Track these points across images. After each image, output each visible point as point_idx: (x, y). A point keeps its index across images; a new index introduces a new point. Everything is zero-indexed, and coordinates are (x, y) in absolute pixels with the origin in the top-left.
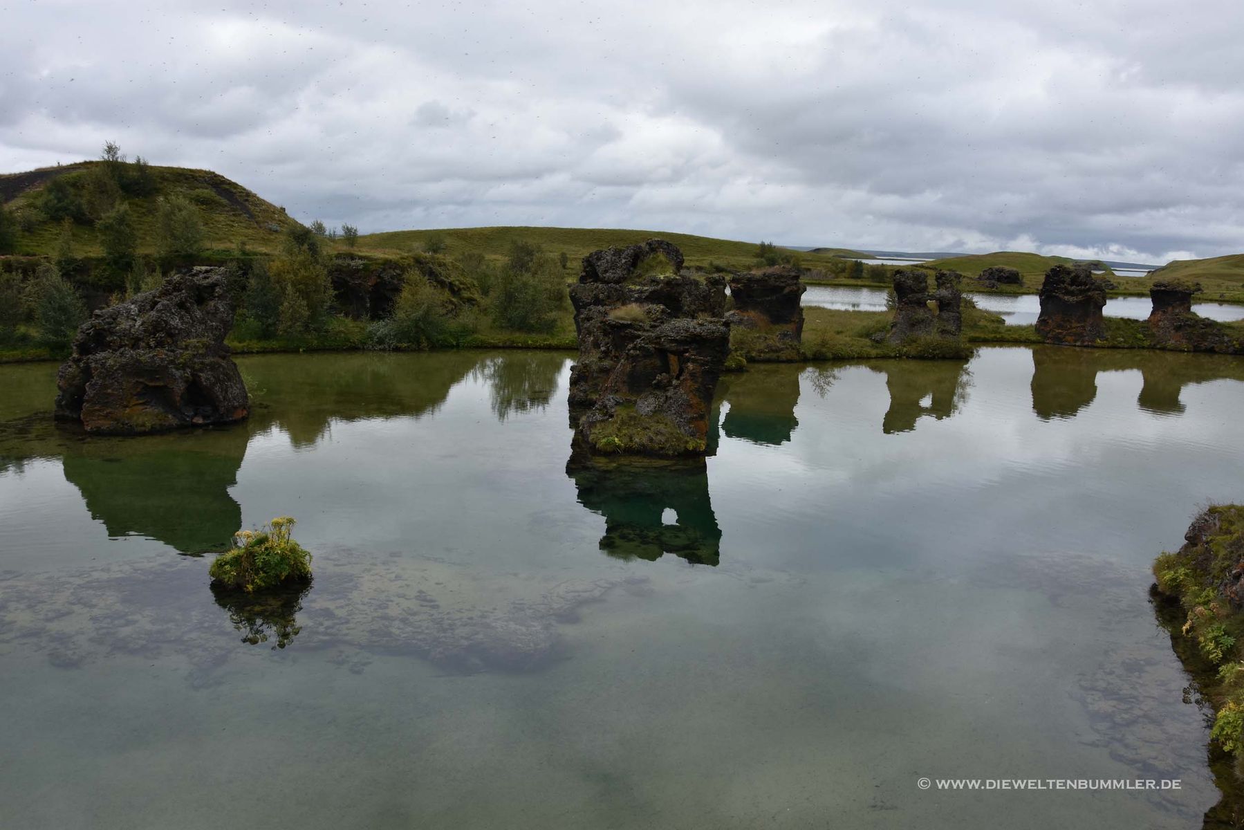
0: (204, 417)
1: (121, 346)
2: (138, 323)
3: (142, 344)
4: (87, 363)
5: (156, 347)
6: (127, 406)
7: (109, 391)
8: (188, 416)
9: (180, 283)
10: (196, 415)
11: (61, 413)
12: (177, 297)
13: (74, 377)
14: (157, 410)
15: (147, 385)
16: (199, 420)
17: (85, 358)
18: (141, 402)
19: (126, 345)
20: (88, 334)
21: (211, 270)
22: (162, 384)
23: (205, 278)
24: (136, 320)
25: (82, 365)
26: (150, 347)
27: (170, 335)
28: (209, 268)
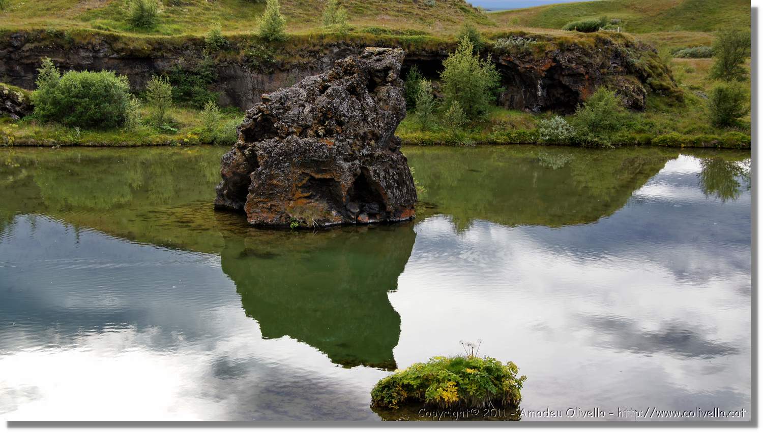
0: (371, 216)
1: (288, 134)
2: (307, 109)
3: (310, 132)
4: (253, 152)
5: (325, 136)
6: (290, 200)
7: (275, 182)
8: (353, 213)
9: (352, 66)
10: (361, 212)
11: (221, 203)
12: (348, 81)
13: (238, 165)
14: (323, 205)
15: (312, 178)
16: (364, 218)
17: (250, 145)
18: (306, 195)
19: (293, 133)
20: (255, 120)
21: (385, 51)
22: (328, 177)
23: (378, 60)
24: (304, 107)
25: (247, 152)
26: (318, 136)
27: (340, 124)
28: (381, 49)
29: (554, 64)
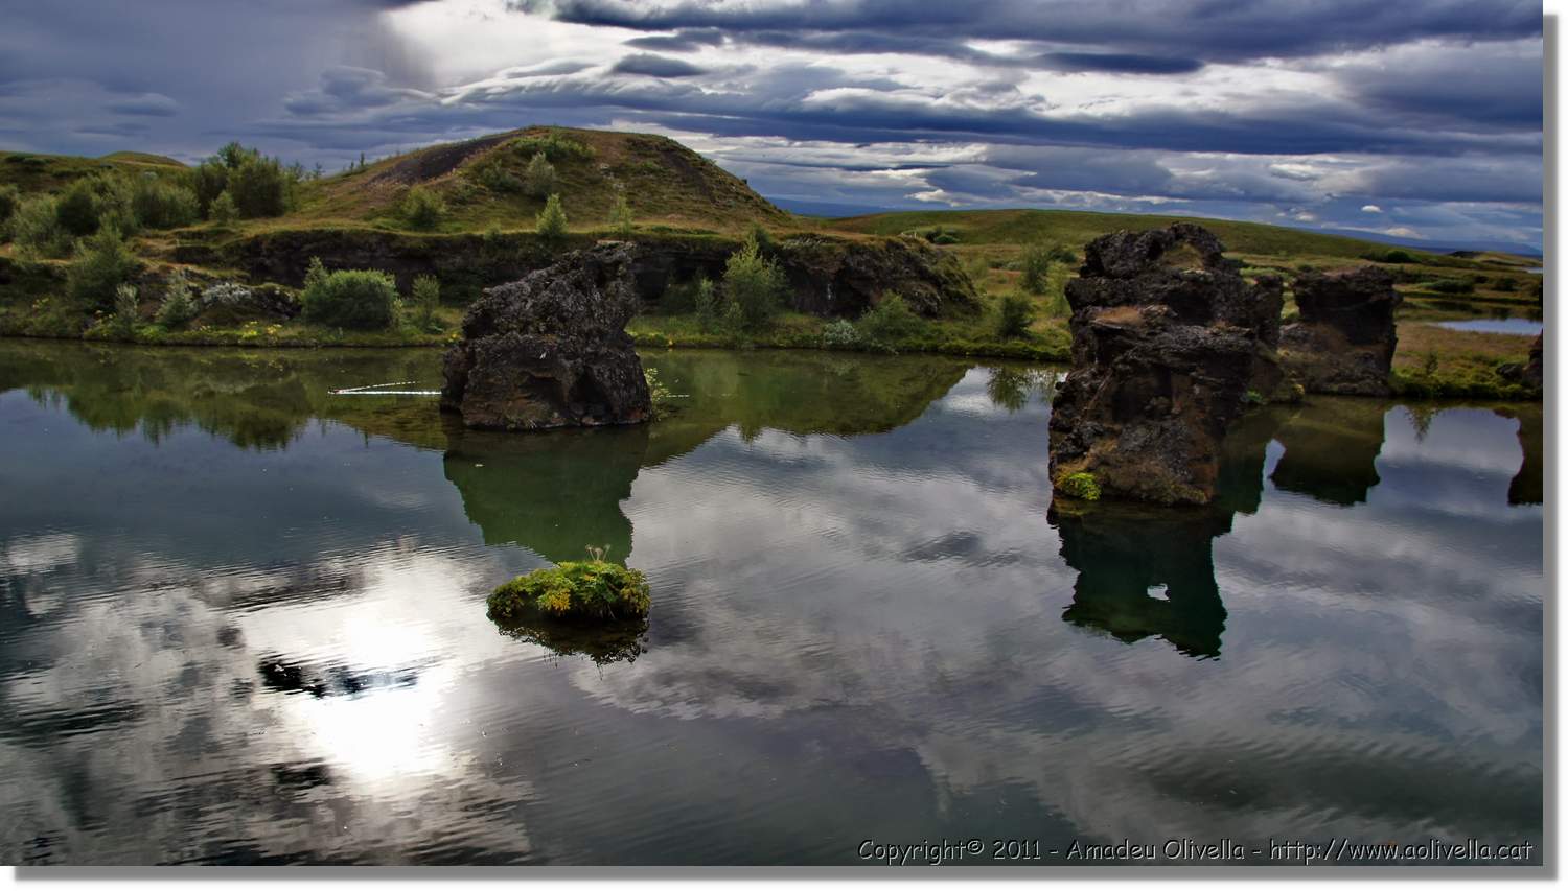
0: (596, 418)
1: (508, 331)
2: (528, 305)
3: (531, 328)
4: (473, 349)
5: (546, 332)
6: (508, 400)
7: (492, 380)
8: (577, 415)
9: (578, 259)
10: (586, 414)
11: (447, 403)
12: (573, 275)
13: (459, 363)
14: (543, 406)
15: (533, 377)
16: (589, 421)
17: (471, 342)
18: (526, 395)
19: (513, 329)
20: (476, 315)
21: (617, 245)
22: (549, 376)
23: (608, 254)
24: (526, 302)
25: (468, 350)
26: (539, 332)
27: (563, 320)
28: (613, 242)
29: (843, 267)
